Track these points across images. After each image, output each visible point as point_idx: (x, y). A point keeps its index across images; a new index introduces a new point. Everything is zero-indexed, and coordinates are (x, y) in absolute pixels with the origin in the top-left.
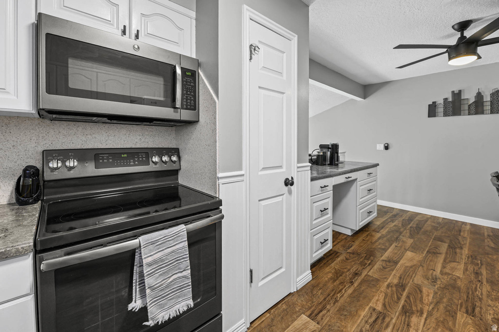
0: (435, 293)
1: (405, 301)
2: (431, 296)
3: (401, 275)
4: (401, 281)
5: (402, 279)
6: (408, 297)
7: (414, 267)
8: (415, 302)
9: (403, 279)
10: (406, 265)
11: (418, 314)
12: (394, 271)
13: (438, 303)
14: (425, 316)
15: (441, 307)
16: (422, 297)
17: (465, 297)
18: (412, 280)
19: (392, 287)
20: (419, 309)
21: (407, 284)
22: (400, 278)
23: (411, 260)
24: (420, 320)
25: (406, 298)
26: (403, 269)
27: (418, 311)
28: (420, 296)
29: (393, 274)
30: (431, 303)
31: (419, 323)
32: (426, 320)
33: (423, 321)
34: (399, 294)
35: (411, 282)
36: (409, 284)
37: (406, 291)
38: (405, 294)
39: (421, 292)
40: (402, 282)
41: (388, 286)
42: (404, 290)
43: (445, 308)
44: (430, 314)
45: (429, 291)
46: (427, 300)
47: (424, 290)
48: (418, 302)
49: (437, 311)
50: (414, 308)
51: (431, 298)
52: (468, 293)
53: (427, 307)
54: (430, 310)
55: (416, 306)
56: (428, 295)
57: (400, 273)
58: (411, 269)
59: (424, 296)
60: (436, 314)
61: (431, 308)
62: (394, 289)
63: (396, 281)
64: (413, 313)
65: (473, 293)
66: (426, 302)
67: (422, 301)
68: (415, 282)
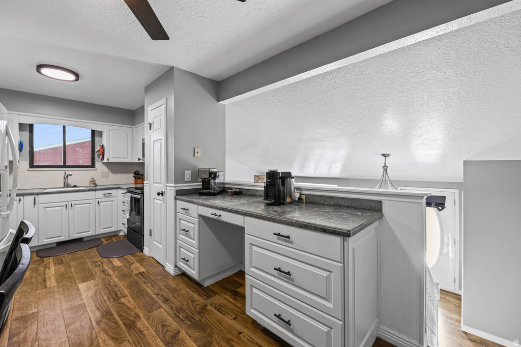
1: (115, 319)
2: (101, 344)
4: (136, 330)
5: (138, 332)
6: (116, 323)
8: (108, 325)
9: (137, 334)
12: (153, 333)
14: (94, 323)
18: (131, 341)
19: (135, 318)
20: (101, 323)
21: (128, 332)
22: (141, 332)
25: (117, 321)
26: (152, 343)
28: (110, 334)
29: (150, 328)
30: (97, 337)
31: (93, 315)
32: (91, 322)
33: (92, 319)
35: (129, 338)
36: (127, 334)
37: (123, 326)
38: (121, 323)
39: (113, 339)
40: (134, 330)
41: (138, 316)
42: (125, 325)
44: (91, 328)
46: (102, 336)
47: (111, 343)
48: (106, 328)
49: (87, 336)
50: (104, 321)
51: (101, 341)
53: (97, 331)
54: (94, 330)
55: (105, 324)
56: (104, 342)
57: (148, 337)
59: (107, 338)
61: (94, 333)
62: (132, 319)
63: (140, 325)
64: (102, 317)
66: (101, 334)
67: (104, 330)
68: (126, 343)
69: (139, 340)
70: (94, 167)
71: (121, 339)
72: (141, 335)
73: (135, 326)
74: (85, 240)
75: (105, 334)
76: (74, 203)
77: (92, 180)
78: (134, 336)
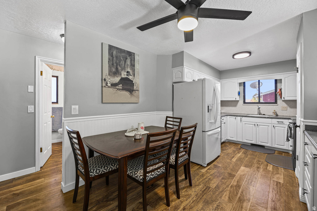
0: (221, 197)
1: (239, 191)
2: (224, 195)
4: (241, 204)
6: (237, 193)
8: (234, 191)
9: (239, 207)
13: (221, 192)
14: (230, 185)
15: (221, 190)
18: (234, 206)
19: (247, 200)
20: (232, 188)
21: (237, 202)
25: (238, 193)
28: (230, 195)
30: (226, 191)
32: (230, 184)
33: (231, 184)
35: (234, 204)
37: (238, 197)
38: (239, 195)
39: (229, 198)
40: (240, 203)
43: (219, 189)
44: (228, 186)
45: (224, 198)
46: (227, 193)
47: (227, 198)
51: (225, 194)
53: (228, 189)
56: (226, 195)
59: (228, 195)
60: (225, 186)
61: (226, 189)
67: (230, 192)
68: (231, 204)
70: (277, 103)
71: (232, 201)
72: (240, 209)
73: (242, 202)
74: (266, 147)
75: (229, 193)
76: (259, 124)
77: (274, 112)
78: (237, 205)
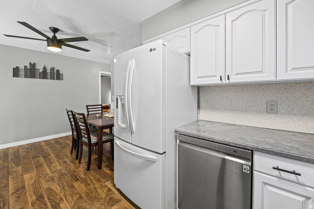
0: (59, 184)
1: (50, 202)
2: (58, 187)
3: (34, 192)
4: (37, 195)
5: (37, 193)
6: (49, 199)
7: (36, 181)
8: (54, 197)
9: (37, 192)
10: (31, 183)
11: (61, 202)
12: (28, 193)
13: (63, 188)
14: (64, 199)
15: (66, 188)
16: (55, 192)
17: (70, 175)
18: (42, 189)
19: (35, 203)
20: (59, 198)
21: (42, 193)
22: (35, 193)
23: (31, 178)
24: (64, 203)
25: (49, 200)
26: (31, 187)
27: (60, 200)
28: (53, 192)
29: (28, 196)
30: (61, 191)
31: (65, 205)
32: (66, 200)
33: (66, 202)
34: (43, 203)
35: (43, 190)
36: (43, 192)
37: (45, 197)
38: (46, 199)
39: (52, 190)
40: (39, 195)
41: (33, 205)
42: (44, 198)
43: (68, 186)
44: (65, 196)
45: (55, 186)
46: (58, 191)
47: (53, 188)
48: (56, 196)
49: (67, 191)
50: (57, 201)
51: (59, 189)
52: (69, 173)
53: (62, 194)
54: (64, 194)
55: (57, 199)
56: (57, 188)
57: (32, 191)
58: (36, 184)
59: (55, 190)
60: (68, 193)
61: (63, 193)
62: (38, 202)
63: (34, 198)
64: (59, 204)
65: (71, 171)
66: (59, 192)
67: (57, 194)
68: (45, 188)
69: (37, 189)
75: (56, 192)
